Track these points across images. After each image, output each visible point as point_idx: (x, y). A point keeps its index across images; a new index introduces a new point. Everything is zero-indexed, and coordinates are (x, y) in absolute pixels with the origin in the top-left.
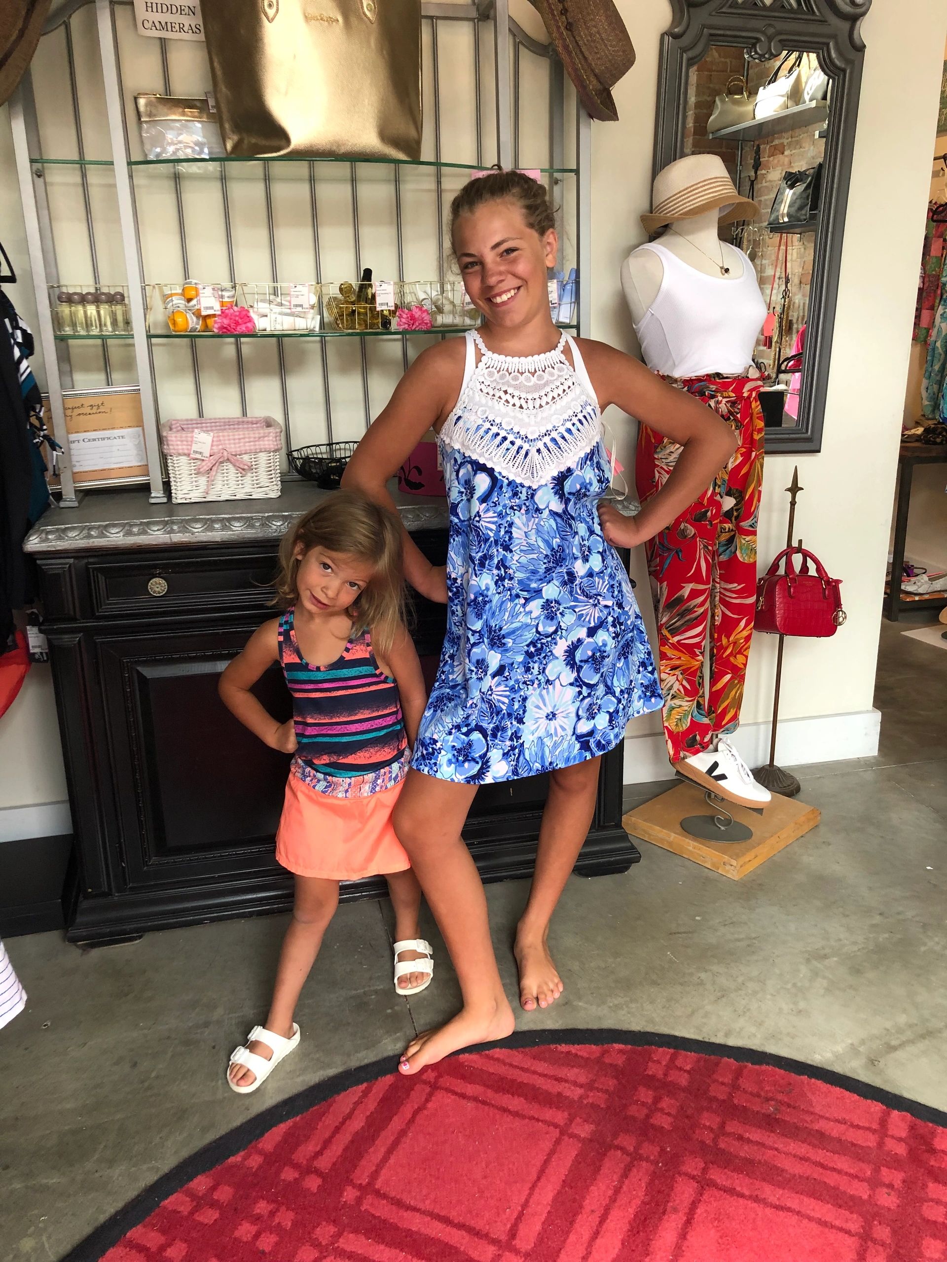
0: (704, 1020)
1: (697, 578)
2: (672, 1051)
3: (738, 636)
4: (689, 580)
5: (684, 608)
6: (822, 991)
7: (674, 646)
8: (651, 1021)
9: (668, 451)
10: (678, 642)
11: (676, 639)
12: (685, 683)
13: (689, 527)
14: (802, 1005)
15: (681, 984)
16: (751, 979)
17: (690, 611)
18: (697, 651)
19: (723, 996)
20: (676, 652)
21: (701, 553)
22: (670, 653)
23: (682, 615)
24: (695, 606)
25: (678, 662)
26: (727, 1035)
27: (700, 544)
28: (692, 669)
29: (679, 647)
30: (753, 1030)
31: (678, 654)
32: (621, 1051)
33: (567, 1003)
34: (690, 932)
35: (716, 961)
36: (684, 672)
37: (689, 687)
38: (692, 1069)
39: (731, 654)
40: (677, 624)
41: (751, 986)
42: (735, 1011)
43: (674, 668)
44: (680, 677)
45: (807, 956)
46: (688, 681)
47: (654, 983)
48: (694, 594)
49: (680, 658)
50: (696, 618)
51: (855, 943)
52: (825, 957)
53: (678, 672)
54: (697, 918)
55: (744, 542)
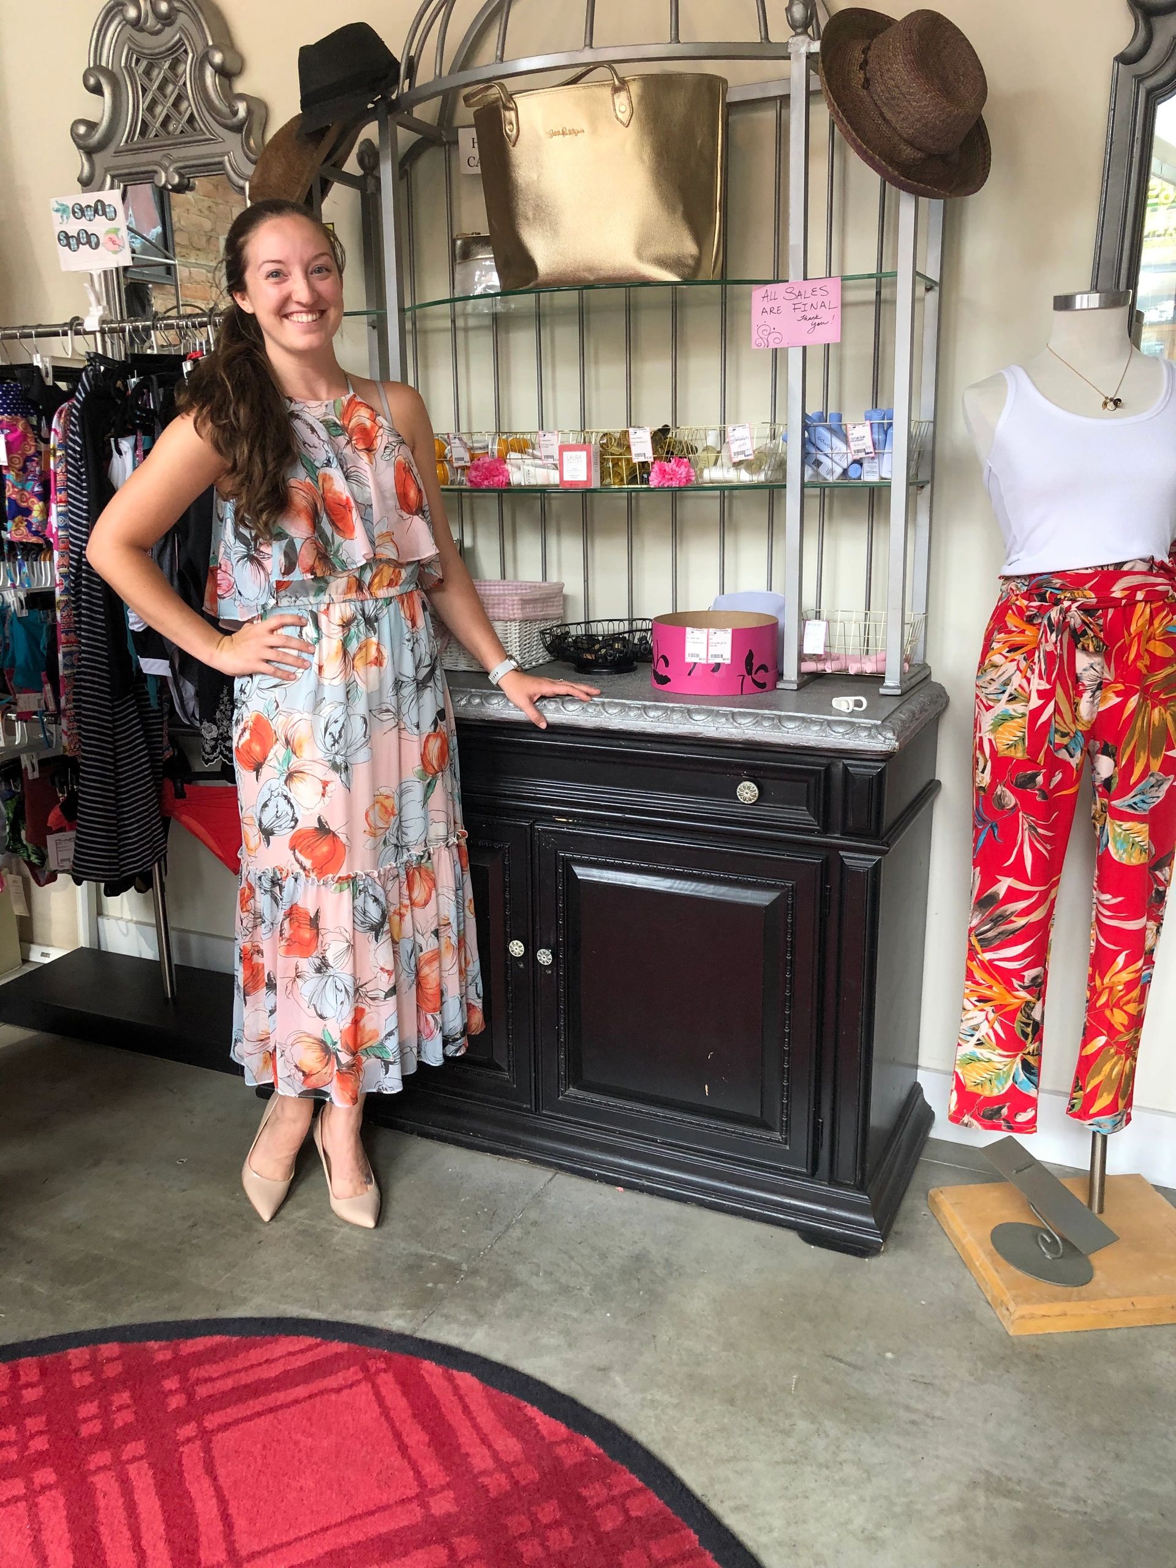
0: (731, 1476)
1: (1017, 871)
2: (639, 1483)
3: (1115, 979)
4: (1008, 873)
5: (998, 912)
6: (940, 1532)
7: (983, 965)
8: (668, 1442)
9: (988, 678)
10: (991, 961)
11: (987, 956)
12: (997, 1026)
13: (1008, 793)
14: (887, 1532)
15: (761, 1420)
16: (859, 1463)
17: (1004, 919)
18: (1016, 983)
19: (796, 1462)
20: (986, 977)
21: (1024, 835)
22: (979, 975)
23: (996, 921)
24: (1012, 913)
25: (988, 993)
26: (737, 1509)
27: (1024, 822)
28: (1008, 1009)
29: (990, 968)
30: (778, 1523)
31: (991, 982)
32: (586, 1451)
33: (604, 1370)
34: (855, 1367)
35: (843, 1416)
36: (998, 1009)
37: (1003, 1035)
38: (638, 1519)
39: (1106, 1005)
40: (990, 934)
41: (850, 1471)
42: (786, 1488)
43: (983, 1000)
44: (991, 1016)
45: (981, 1478)
46: (1002, 1024)
47: (732, 1402)
48: (1013, 895)
49: (990, 987)
50: (1013, 932)
51: (1077, 1500)
52: (1009, 1494)
53: (988, 1007)
54: (889, 1355)
55: (1119, 830)
